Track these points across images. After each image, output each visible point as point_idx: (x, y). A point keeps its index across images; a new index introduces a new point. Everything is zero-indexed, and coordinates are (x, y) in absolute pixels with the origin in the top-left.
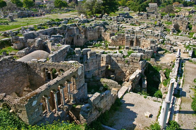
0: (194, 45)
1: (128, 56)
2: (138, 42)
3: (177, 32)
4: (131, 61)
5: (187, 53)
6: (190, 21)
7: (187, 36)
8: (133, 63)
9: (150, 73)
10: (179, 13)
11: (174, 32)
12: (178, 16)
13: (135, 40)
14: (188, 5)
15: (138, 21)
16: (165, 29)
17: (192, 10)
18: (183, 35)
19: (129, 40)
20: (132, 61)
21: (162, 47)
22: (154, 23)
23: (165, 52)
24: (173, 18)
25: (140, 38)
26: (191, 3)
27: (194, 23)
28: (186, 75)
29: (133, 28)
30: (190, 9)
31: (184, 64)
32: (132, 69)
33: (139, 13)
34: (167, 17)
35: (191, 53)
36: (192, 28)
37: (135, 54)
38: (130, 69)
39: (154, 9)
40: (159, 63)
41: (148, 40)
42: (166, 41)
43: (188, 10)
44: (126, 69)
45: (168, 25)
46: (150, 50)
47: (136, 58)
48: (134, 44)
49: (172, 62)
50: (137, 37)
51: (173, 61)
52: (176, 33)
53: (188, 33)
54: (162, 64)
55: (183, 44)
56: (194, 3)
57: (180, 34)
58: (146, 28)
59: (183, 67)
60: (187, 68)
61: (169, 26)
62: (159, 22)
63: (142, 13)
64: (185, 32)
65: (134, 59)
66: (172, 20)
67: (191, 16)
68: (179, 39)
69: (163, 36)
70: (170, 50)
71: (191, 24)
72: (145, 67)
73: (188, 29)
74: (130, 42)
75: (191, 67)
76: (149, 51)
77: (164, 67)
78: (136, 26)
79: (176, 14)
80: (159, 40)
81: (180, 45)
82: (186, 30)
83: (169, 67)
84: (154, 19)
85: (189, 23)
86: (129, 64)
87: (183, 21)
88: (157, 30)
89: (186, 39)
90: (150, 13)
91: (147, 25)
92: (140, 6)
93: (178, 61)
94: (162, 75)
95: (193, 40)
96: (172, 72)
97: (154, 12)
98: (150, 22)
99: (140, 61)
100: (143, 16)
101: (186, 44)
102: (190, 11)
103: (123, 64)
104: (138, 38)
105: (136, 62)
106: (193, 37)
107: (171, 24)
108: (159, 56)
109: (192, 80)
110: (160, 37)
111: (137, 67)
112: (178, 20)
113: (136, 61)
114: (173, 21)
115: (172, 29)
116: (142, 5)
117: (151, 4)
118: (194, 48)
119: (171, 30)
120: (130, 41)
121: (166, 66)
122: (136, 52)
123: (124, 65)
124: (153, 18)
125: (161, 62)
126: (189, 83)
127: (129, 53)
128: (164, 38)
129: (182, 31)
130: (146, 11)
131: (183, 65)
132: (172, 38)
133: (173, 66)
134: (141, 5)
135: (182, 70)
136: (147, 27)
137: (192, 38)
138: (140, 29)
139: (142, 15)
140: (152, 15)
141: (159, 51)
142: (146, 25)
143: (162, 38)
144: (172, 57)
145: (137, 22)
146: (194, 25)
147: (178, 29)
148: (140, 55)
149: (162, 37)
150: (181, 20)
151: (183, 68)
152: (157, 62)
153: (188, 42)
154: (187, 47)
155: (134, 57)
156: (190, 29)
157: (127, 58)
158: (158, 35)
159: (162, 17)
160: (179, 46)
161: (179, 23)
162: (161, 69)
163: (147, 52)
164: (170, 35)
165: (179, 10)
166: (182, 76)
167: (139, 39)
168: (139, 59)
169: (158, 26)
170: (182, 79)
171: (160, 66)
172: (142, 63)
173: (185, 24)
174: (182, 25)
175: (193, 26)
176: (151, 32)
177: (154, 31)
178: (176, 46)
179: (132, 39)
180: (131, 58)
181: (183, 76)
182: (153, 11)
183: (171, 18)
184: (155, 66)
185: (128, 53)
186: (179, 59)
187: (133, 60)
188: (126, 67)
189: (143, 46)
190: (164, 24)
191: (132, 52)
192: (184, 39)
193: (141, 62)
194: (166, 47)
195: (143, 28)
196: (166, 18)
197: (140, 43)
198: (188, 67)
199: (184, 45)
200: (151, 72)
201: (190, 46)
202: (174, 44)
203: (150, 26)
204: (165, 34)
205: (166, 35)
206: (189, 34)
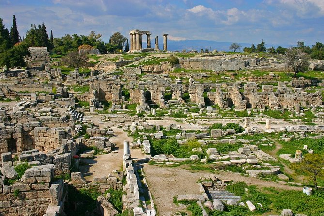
0: (145, 129)
1: (17, 178)
2: (28, 139)
3: (103, 106)
4: (29, 189)
5: (140, 147)
6: (123, 81)
7: (125, 112)
8: (34, 192)
9: (76, 207)
10: (97, 65)
11: (97, 106)
12: (96, 73)
13: (19, 136)
14: (107, 49)
15: (11, 89)
16: (78, 103)
17: (122, 60)
18: (117, 111)
19: (5, 137)
20: (32, 189)
21: (86, 143)
22: (50, 91)
23: (96, 153)
24: (86, 77)
25: (30, 128)
26: (111, 46)
27: (131, 86)
28: (155, 194)
29: (4, 107)
30: (116, 59)
31: (143, 171)
32: (35, 209)
33: (7, 71)
34: (75, 77)
35: (147, 147)
36: (129, 95)
37: (35, 169)
38: (29, 209)
39: (41, 60)
40: (93, 180)
41: (53, 131)
42: (89, 128)
43: (112, 60)
44: (17, 212)
45: (82, 93)
46: (64, 153)
47: (39, 179)
48: (19, 144)
49: (119, 173)
50: (23, 127)
51: (118, 169)
52: (102, 109)
53: (124, 106)
54: (99, 182)
55: (124, 131)
56: (117, 47)
57: (110, 110)
58: (35, 105)
59: (142, 177)
60: (152, 179)
61: (84, 95)
62: (61, 88)
63: (15, 69)
64: (120, 105)
65: (36, 182)
66: (88, 81)
67: (121, 71)
68: (112, 120)
69: (79, 118)
70: (105, 146)
71: (125, 87)
72: (63, 195)
73: (123, 98)
74: (8, 143)
75: (157, 175)
76: (62, 156)
77: (105, 186)
78: (11, 100)
79: (91, 69)
80: (74, 127)
81: (120, 133)
82: (120, 101)
83: (115, 186)
84: (47, 83)
85: (122, 86)
86: (23, 198)
87: (111, 82)
88: (62, 107)
89: (126, 119)
90: (34, 68)
91: (37, 98)
92: (7, 53)
93: (131, 168)
94: (107, 207)
95: (140, 120)
96: (125, 193)
97: (43, 66)
98: (42, 90)
99: (51, 183)
100: (19, 77)
101: (131, 128)
102: (118, 61)
103: (9, 202)
104: (26, 129)
105: (42, 190)
106: (138, 112)
107: (88, 90)
108: (85, 164)
109: (171, 202)
110: (73, 121)
111: (47, 199)
112: (101, 82)
113: (42, 185)
114: (90, 84)
115: (94, 101)
116: (13, 52)
117: (34, 48)
118: (147, 134)
119: (90, 103)
120: (8, 139)
121: (109, 184)
122: (34, 165)
123: (11, 203)
124: (44, 81)
125: (96, 177)
126: (168, 210)
127: (21, 171)
128: (83, 123)
129: (113, 103)
130: (24, 64)
131: (143, 174)
132: (97, 120)
133: (124, 181)
134: (11, 52)
135: (144, 185)
136: (39, 101)
137: (136, 116)
138: (22, 107)
139: (15, 74)
140: (40, 74)
141: (82, 153)
142: (33, 96)
143: (78, 123)
144: (114, 162)
145: (10, 91)
146: (133, 89)
147: (103, 100)
148: (50, 170)
149: (77, 121)
150: (107, 81)
151: (144, 181)
152: (88, 178)
153: (133, 124)
154: (135, 135)
155: (35, 177)
156: (127, 97)
157: (17, 184)
158: (68, 117)
159: (64, 77)
160: (119, 135)
161: (104, 87)
162: (100, 194)
163: (59, 160)
164: (92, 114)
165: (95, 61)
166: (149, 198)
167: (29, 131)
168: (49, 179)
169: (61, 97)
170: (152, 205)
171: (95, 186)
172: (57, 189)
173: (117, 89)
174: (110, 91)
175: (130, 91)
176: (51, 111)
177: (56, 109)
178: (112, 135)
179: (12, 134)
180: (27, 181)
181: (151, 197)
182: (40, 64)
183: (84, 77)
184: (83, 188)
185: (16, 169)
186: (130, 162)
187: (34, 185)
188: (17, 206)
189: (43, 147)
190: (72, 91)
191: (26, 167)
192: (122, 120)
193: (54, 186)
194: (96, 142)
195: (28, 106)
196: (73, 78)
197: (33, 140)
198: (153, 175)
199: (126, 131)
200: (77, 205)
201: (139, 133)
202: (108, 132)
203: (44, 98)
204: (81, 113)
205: (84, 115)
206: (127, 108)
